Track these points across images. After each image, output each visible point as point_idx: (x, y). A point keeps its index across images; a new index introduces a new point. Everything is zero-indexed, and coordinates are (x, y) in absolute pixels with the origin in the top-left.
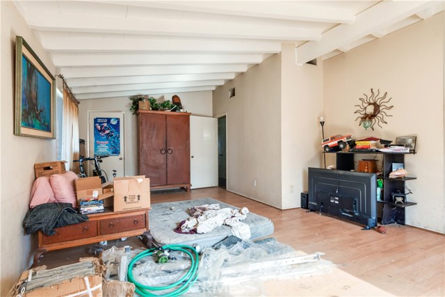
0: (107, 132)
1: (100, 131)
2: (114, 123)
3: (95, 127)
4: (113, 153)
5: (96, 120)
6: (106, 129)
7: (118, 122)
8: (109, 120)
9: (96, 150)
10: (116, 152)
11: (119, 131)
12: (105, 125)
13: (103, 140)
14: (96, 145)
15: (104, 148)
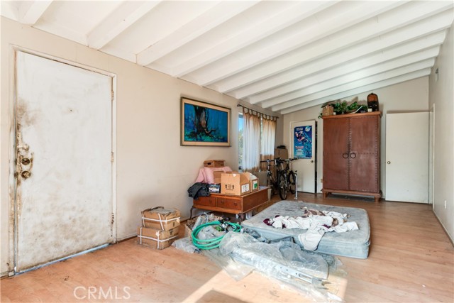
0: (303, 138)
1: (298, 138)
2: (307, 130)
3: (295, 135)
4: (307, 156)
5: (295, 129)
6: (302, 136)
7: (311, 129)
8: (304, 128)
9: (295, 153)
10: (309, 156)
11: (311, 137)
12: (302, 132)
13: (300, 145)
14: (295, 149)
15: (301, 152)
